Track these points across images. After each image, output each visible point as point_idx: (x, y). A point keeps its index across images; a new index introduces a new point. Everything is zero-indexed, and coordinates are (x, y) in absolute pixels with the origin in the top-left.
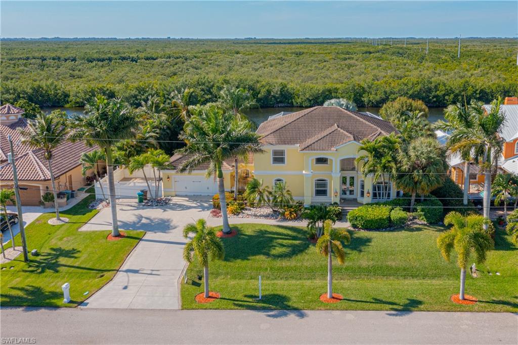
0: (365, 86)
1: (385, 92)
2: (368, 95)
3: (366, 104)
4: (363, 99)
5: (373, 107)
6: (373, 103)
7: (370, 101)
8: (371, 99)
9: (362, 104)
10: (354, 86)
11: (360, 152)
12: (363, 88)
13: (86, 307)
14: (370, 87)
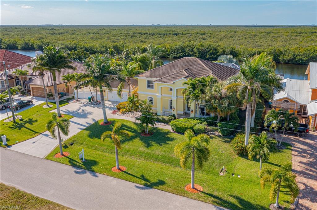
0: (282, 50)
1: (294, 55)
2: (283, 56)
3: (281, 61)
4: (279, 58)
5: (285, 63)
6: (285, 61)
7: (284, 60)
8: (284, 58)
9: (279, 61)
10: (275, 50)
11: (184, 86)
12: (281, 52)
13: (8, 148)
14: (285, 51)
